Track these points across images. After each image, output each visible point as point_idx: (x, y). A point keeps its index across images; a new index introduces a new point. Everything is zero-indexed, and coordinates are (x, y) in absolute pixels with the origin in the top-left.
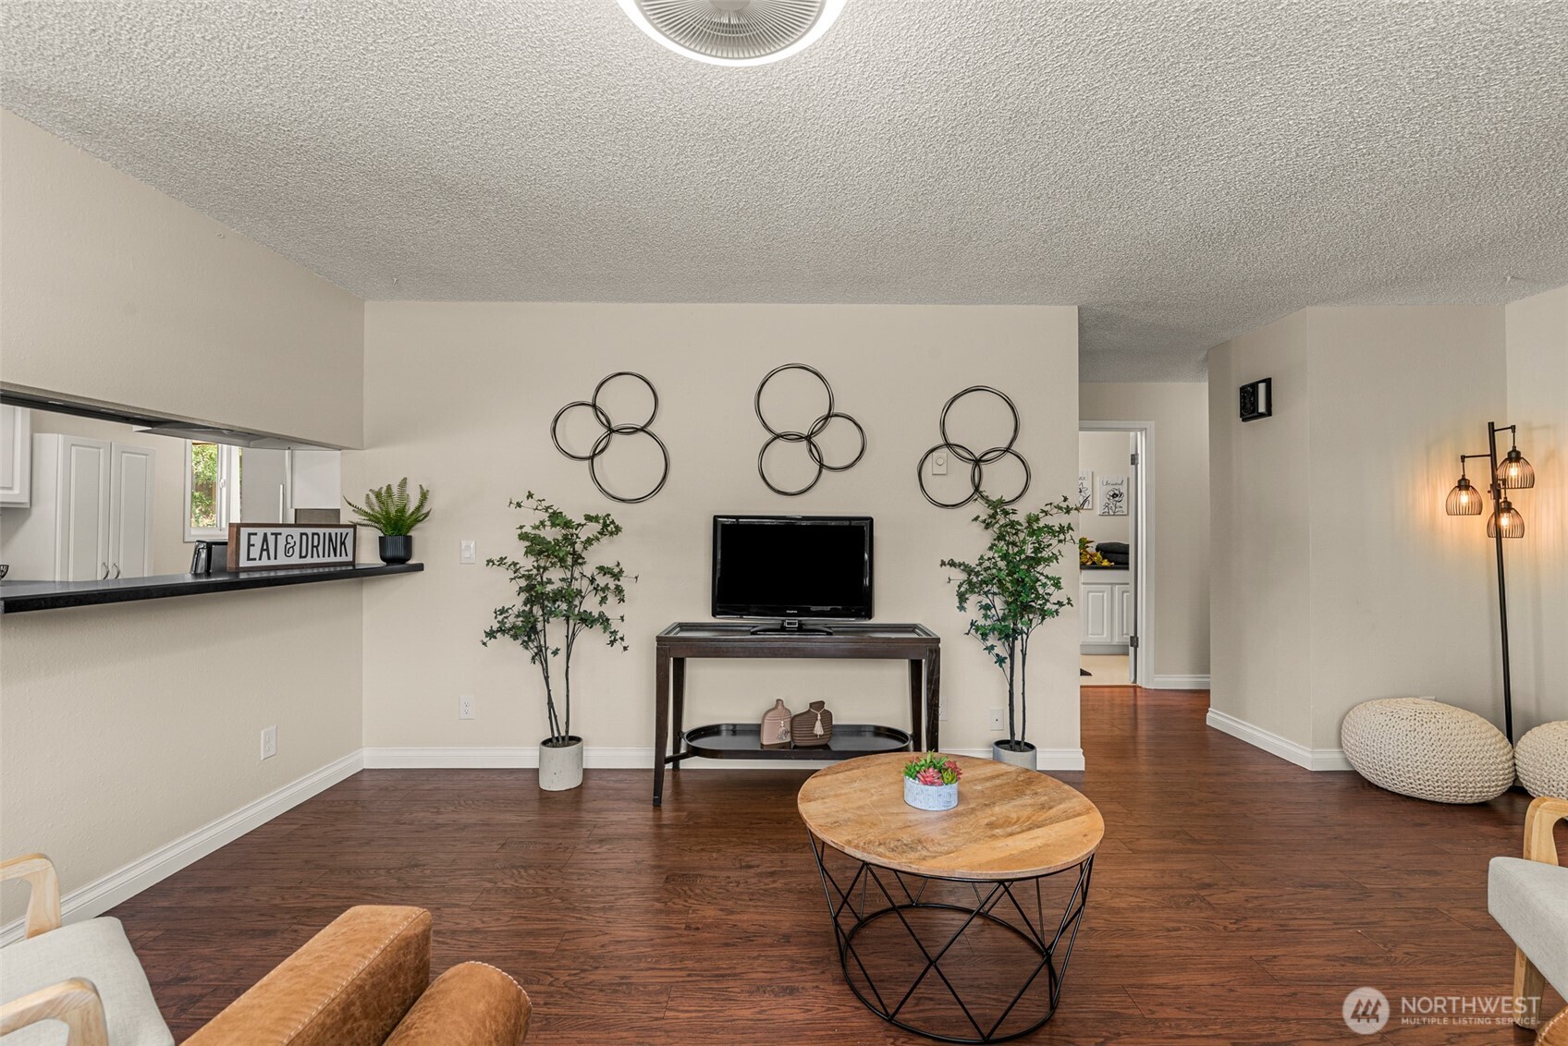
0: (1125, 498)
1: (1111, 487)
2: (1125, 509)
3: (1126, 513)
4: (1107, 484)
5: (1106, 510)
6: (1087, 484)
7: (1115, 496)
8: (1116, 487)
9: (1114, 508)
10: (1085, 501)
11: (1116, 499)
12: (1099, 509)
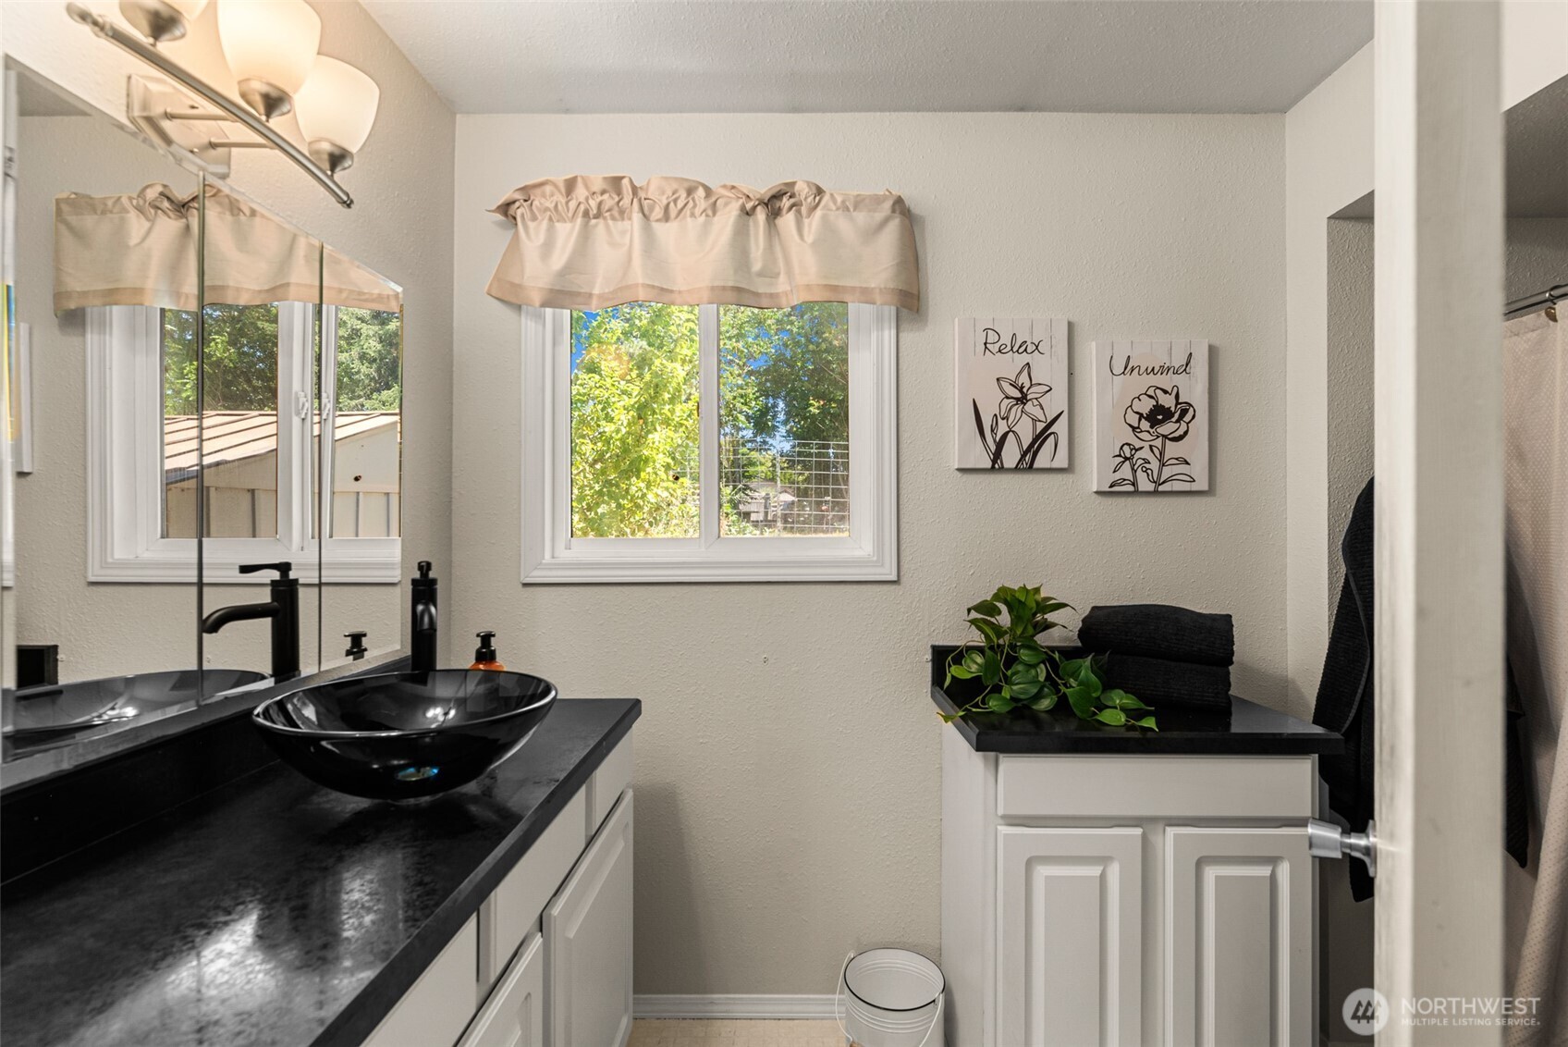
0: (1200, 425)
1: (1141, 383)
2: (1199, 469)
3: (1202, 484)
4: (1128, 368)
5: (1126, 471)
6: (1049, 370)
7: (1158, 415)
8: (1165, 381)
9: (1154, 465)
10: (1040, 438)
11: (1167, 428)
12: (1095, 469)
